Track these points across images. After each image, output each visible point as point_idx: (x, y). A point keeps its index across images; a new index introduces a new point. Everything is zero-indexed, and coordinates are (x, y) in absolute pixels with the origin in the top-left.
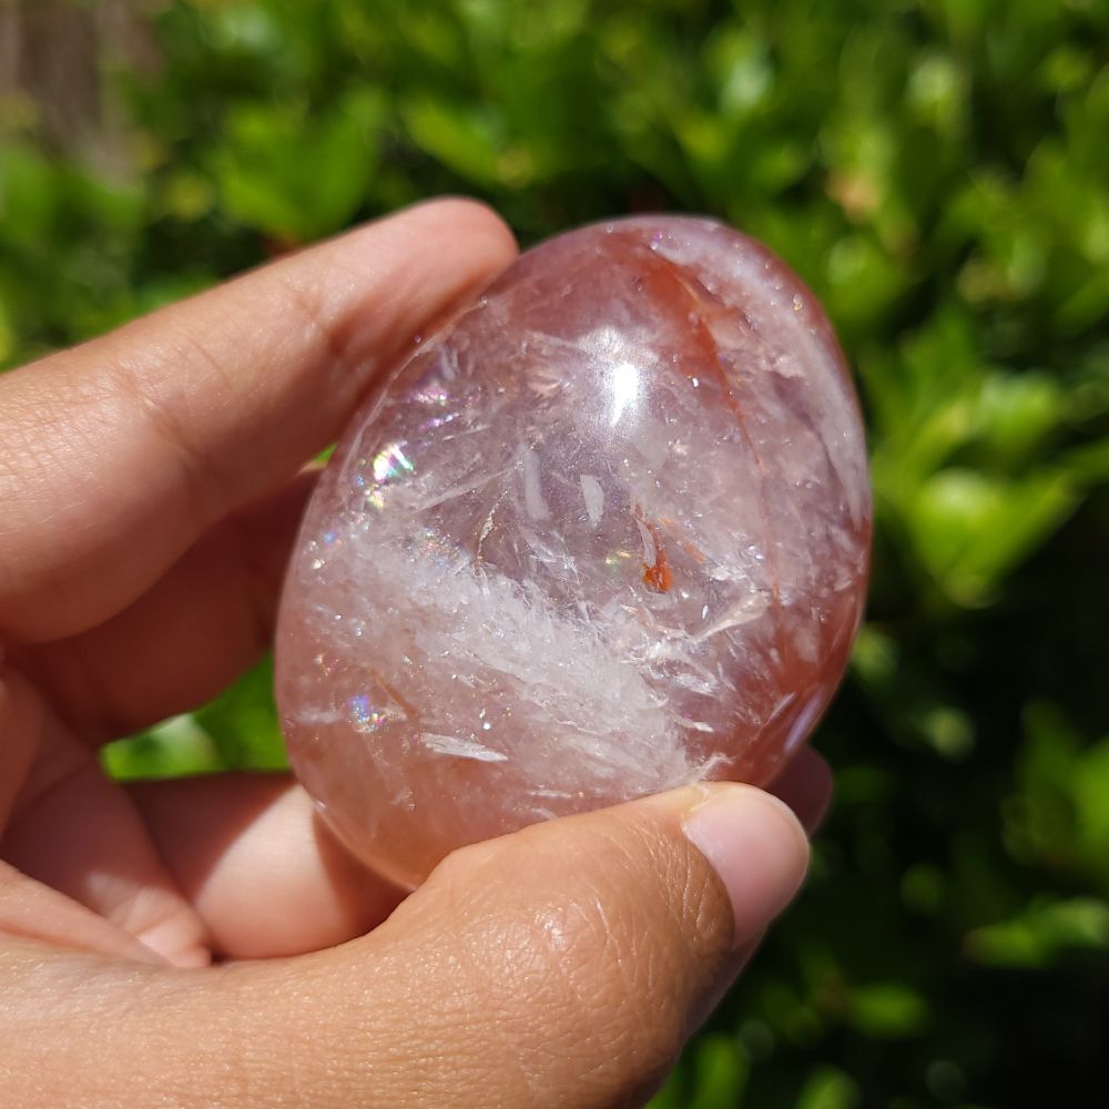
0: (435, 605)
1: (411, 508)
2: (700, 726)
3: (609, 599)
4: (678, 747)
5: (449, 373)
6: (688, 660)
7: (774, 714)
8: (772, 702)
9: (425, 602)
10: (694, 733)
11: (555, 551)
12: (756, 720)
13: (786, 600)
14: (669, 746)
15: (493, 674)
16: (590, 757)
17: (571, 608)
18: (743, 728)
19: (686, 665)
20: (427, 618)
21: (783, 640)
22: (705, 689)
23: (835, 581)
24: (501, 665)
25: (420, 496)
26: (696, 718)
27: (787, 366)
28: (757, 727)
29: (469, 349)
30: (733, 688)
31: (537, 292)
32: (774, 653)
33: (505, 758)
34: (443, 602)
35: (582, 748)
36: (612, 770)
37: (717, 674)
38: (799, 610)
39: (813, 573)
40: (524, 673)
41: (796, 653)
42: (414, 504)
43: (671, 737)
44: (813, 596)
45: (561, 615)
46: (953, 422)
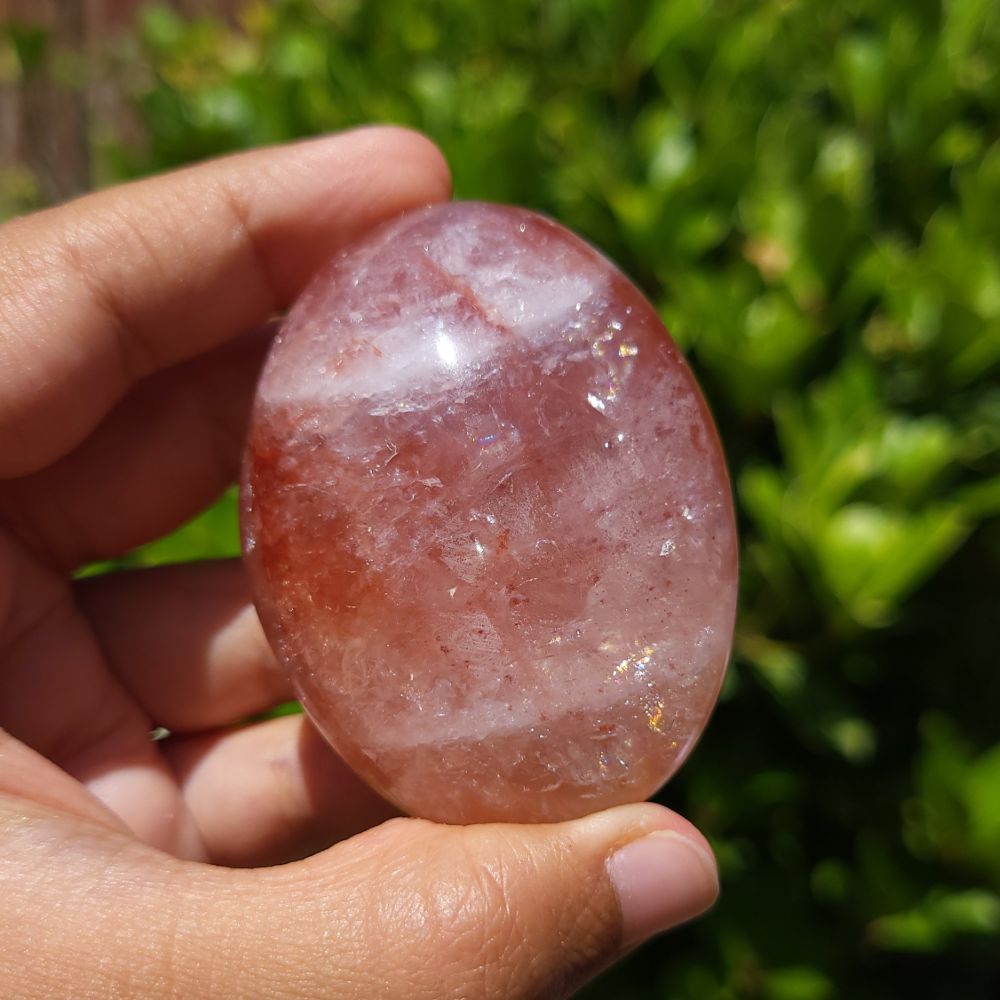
46: (858, 461)
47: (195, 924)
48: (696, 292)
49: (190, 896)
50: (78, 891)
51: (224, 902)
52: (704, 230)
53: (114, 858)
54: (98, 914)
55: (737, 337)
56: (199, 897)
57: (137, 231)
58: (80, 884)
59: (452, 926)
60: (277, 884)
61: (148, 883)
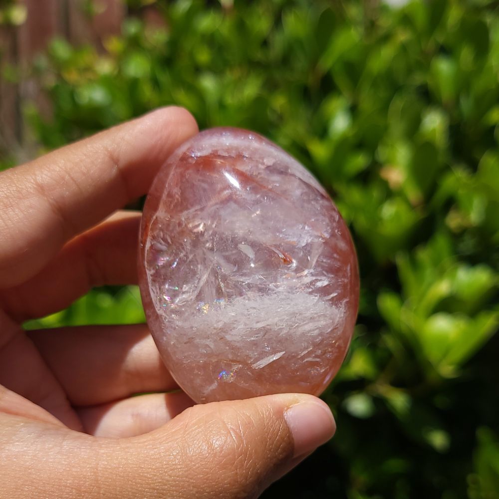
0: (225, 323)
1: (191, 299)
2: (332, 295)
3: (277, 278)
4: (332, 306)
5: (164, 248)
6: (314, 278)
7: (349, 274)
8: (346, 271)
9: (220, 325)
10: (333, 298)
11: (249, 276)
12: (346, 281)
13: (327, 235)
14: (329, 308)
15: (259, 330)
16: (309, 331)
17: (268, 290)
18: (344, 286)
19: (316, 280)
20: (225, 329)
21: (335, 249)
22: (326, 283)
23: (334, 218)
24: (260, 325)
25: (191, 293)
26: (329, 294)
27: (269, 162)
28: (347, 282)
29: (164, 235)
30: (333, 276)
31: (170, 199)
32: (335, 255)
33: (284, 352)
34: (226, 320)
35: (305, 330)
36: (318, 330)
37: (325, 276)
38: (333, 235)
39: (327, 220)
40: (269, 322)
41: (341, 250)
42: (191, 298)
43: (327, 304)
44: (333, 229)
45: (268, 295)
46: (443, 288)
47: (106, 463)
48: (355, 195)
49: (102, 451)
50: (52, 453)
51: (118, 452)
52: (359, 162)
53: (66, 438)
54: (63, 462)
55: (376, 220)
56: (106, 451)
57: (69, 175)
58: (53, 450)
59: (221, 454)
60: (140, 443)
61: (82, 447)
